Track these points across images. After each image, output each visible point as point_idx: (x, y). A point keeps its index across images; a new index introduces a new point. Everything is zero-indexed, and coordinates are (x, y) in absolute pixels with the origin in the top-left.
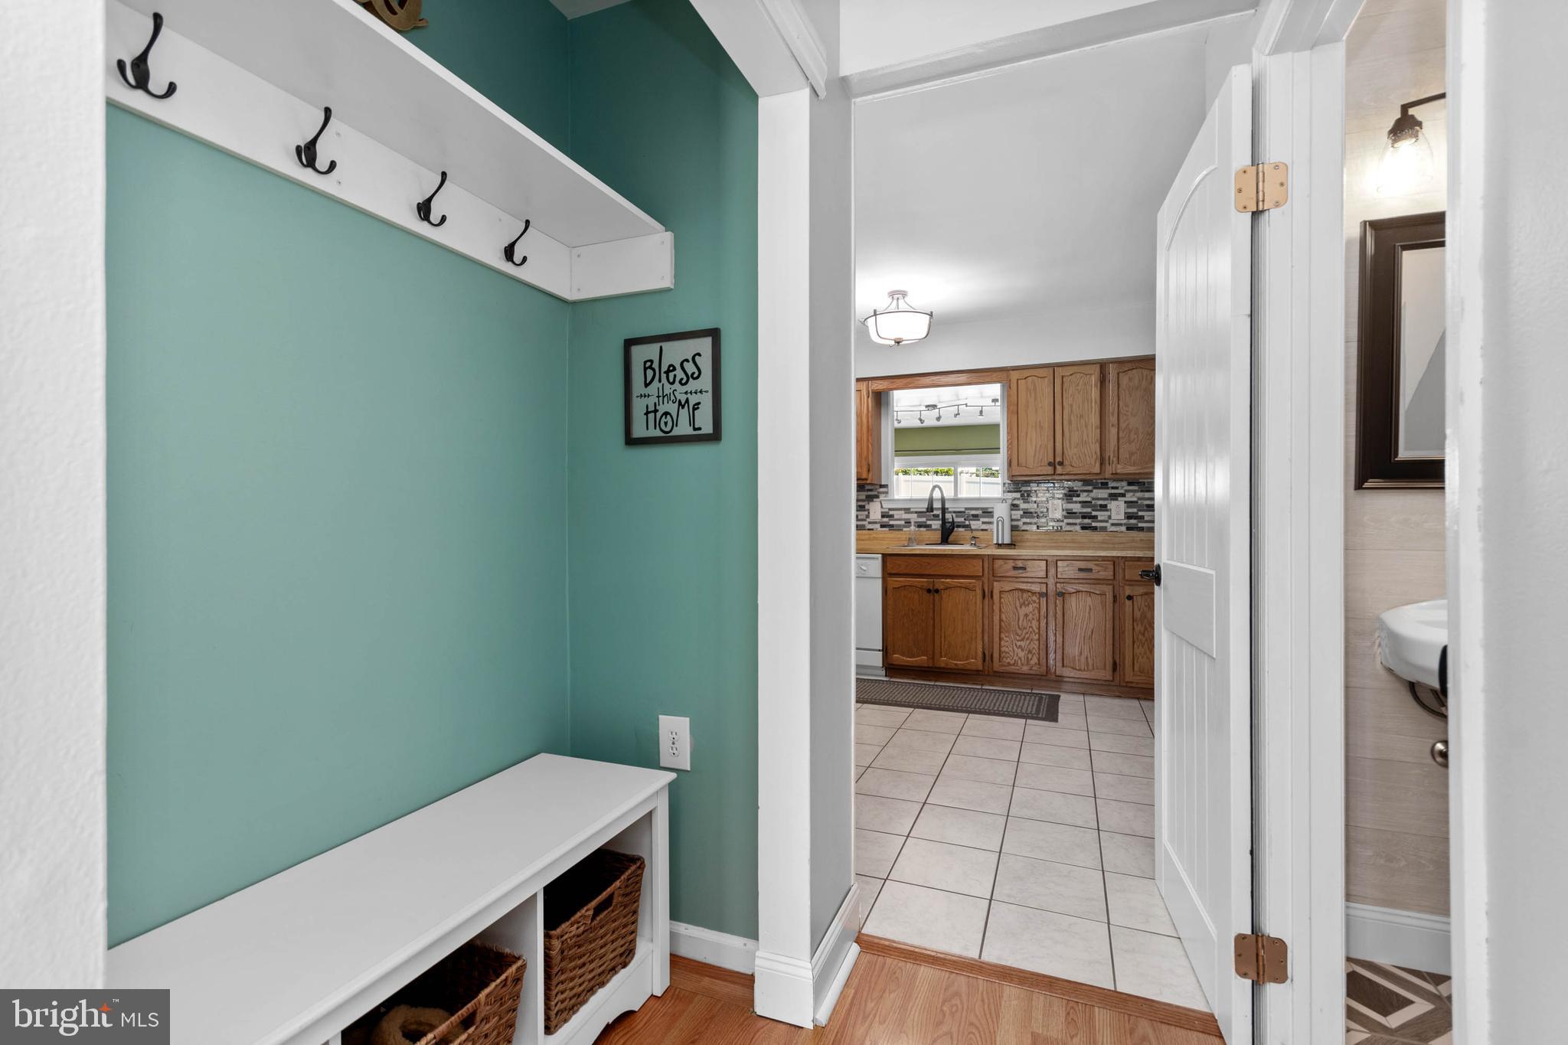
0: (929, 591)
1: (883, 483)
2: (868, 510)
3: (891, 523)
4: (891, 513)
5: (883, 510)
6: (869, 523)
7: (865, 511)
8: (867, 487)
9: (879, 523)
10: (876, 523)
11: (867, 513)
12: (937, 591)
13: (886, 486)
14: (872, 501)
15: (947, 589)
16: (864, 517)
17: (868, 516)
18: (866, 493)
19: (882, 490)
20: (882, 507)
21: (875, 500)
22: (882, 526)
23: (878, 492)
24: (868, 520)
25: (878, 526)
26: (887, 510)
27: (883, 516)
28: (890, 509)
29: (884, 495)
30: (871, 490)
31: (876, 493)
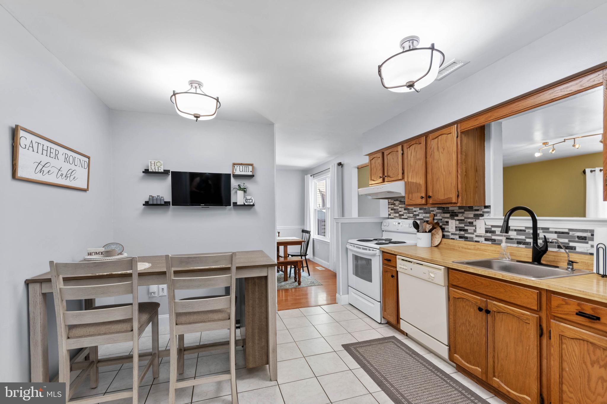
0: (480, 309)
1: (486, 205)
2: (475, 226)
3: (493, 237)
4: (493, 229)
5: (487, 227)
6: (476, 236)
7: (473, 226)
8: (475, 208)
9: (484, 237)
10: (481, 236)
11: (474, 228)
12: (488, 312)
13: (488, 207)
14: (479, 219)
15: (499, 312)
16: (472, 231)
17: (475, 231)
18: (474, 213)
19: (486, 210)
20: (485, 224)
21: (480, 218)
22: (486, 240)
23: (483, 212)
24: (475, 233)
25: (483, 239)
26: (490, 227)
27: (487, 232)
28: (493, 226)
29: (487, 214)
30: (478, 210)
31: (481, 213)
